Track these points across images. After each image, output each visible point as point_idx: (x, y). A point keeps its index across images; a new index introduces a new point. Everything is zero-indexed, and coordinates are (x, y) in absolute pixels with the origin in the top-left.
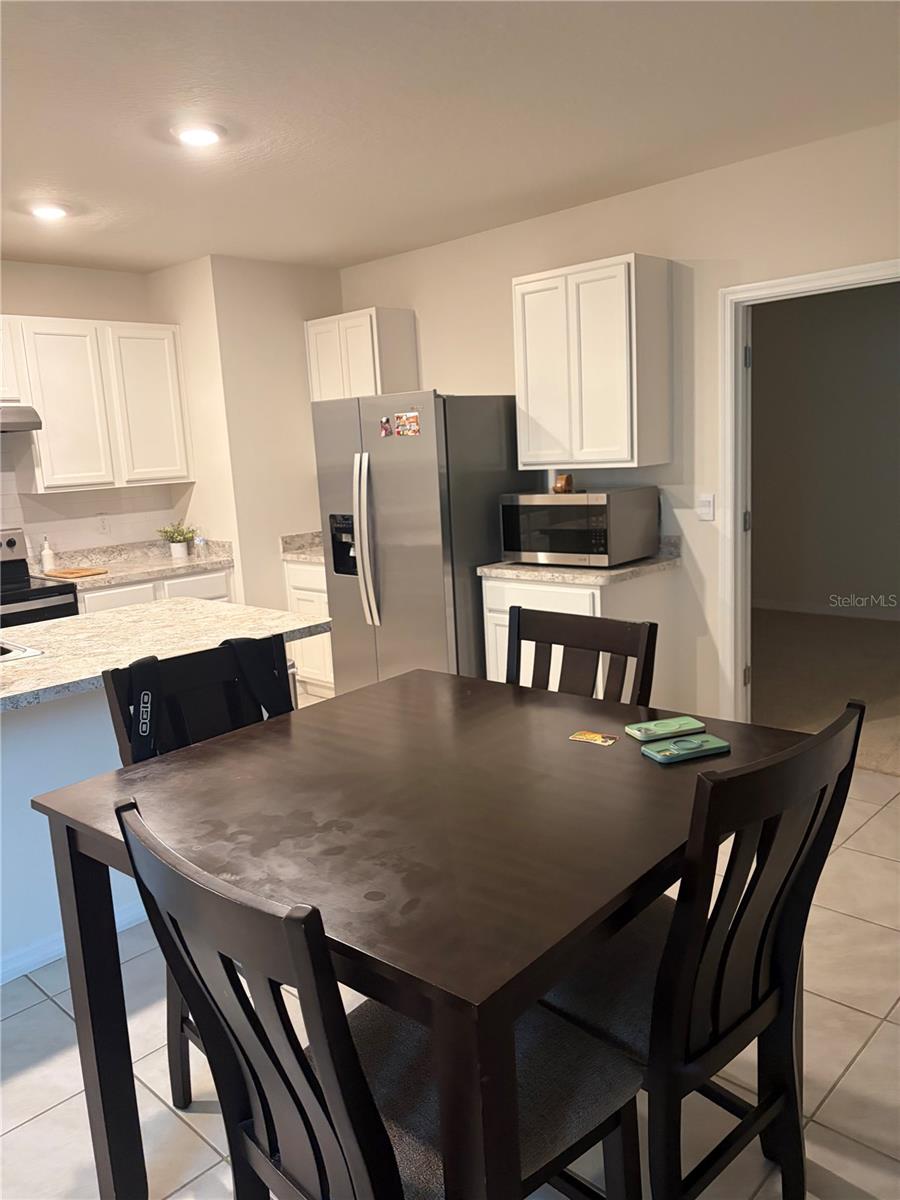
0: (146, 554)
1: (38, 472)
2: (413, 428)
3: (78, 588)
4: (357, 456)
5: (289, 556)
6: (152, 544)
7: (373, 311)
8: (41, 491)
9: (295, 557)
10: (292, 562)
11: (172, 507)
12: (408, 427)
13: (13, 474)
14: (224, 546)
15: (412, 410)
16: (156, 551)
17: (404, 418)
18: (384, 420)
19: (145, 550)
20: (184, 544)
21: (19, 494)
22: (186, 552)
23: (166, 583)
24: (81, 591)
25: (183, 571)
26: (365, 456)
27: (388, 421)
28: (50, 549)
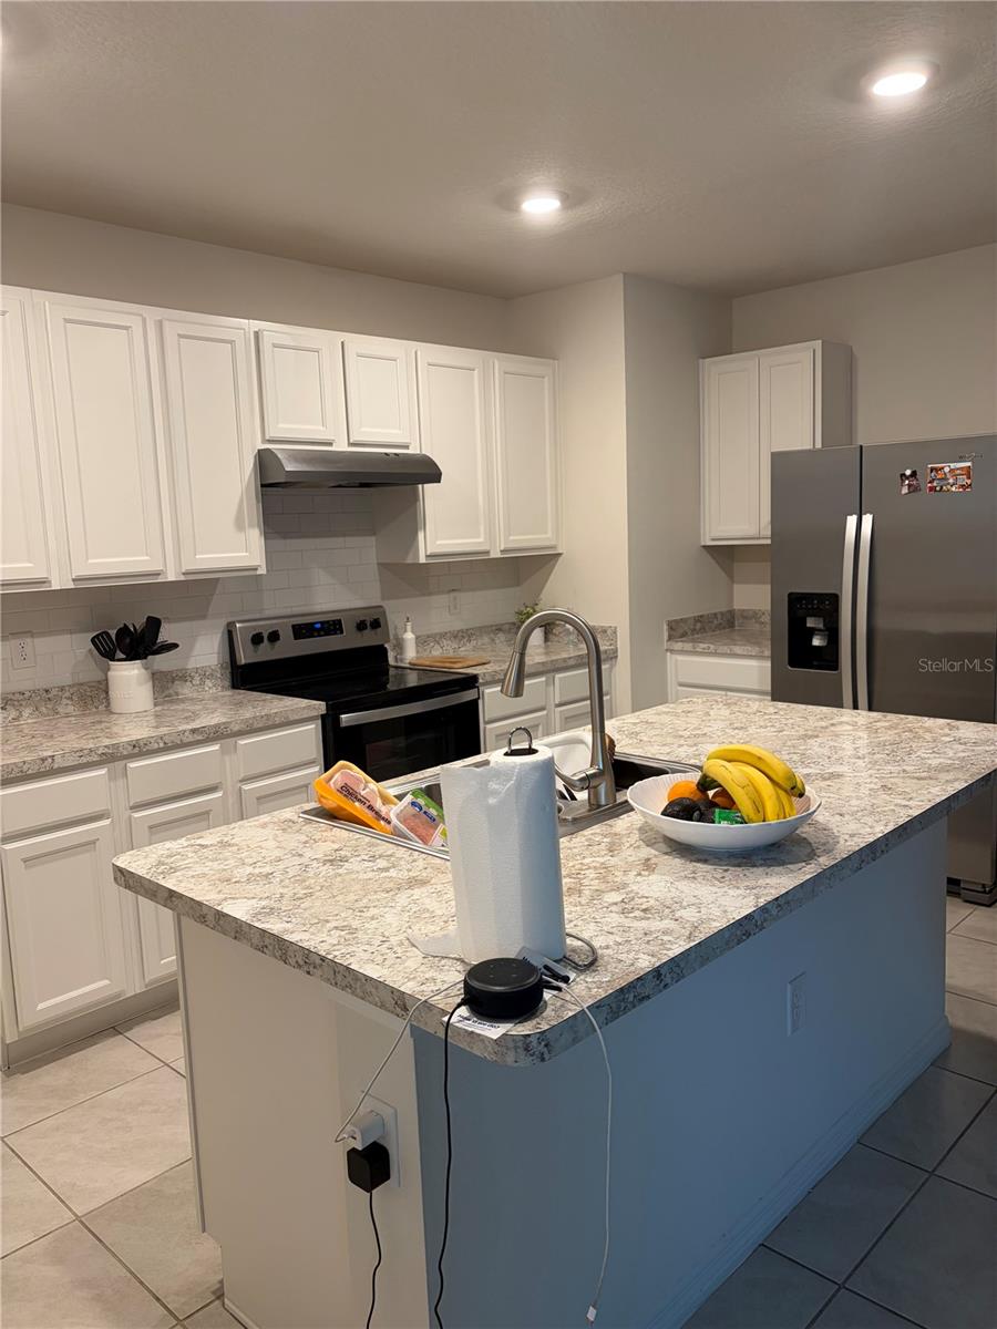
0: (493, 640)
1: (421, 535)
2: (960, 483)
3: (481, 681)
4: (852, 521)
5: (678, 646)
6: (499, 629)
7: (818, 344)
8: (422, 560)
9: (688, 646)
10: (682, 652)
11: (518, 584)
12: (951, 481)
13: (373, 538)
14: (605, 631)
15: (961, 459)
16: (501, 637)
17: (947, 470)
18: (908, 472)
19: (492, 635)
20: (543, 629)
21: (378, 564)
22: (543, 638)
23: (558, 676)
24: (484, 684)
25: (572, 662)
26: (868, 520)
27: (914, 474)
28: (412, 632)
